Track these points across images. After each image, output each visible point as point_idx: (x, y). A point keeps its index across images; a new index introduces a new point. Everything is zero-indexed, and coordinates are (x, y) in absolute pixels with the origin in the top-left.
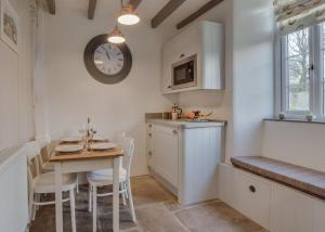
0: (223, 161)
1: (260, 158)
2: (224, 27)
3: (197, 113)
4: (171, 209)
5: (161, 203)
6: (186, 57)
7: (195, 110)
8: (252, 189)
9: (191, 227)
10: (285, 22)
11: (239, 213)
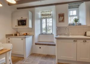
0: (33, 44)
1: (39, 42)
2: (32, 14)
3: (27, 34)
4: (23, 61)
5: (20, 61)
6: (23, 18)
7: (26, 33)
8: (40, 48)
9: (31, 62)
10: (42, 17)
11: (37, 54)
